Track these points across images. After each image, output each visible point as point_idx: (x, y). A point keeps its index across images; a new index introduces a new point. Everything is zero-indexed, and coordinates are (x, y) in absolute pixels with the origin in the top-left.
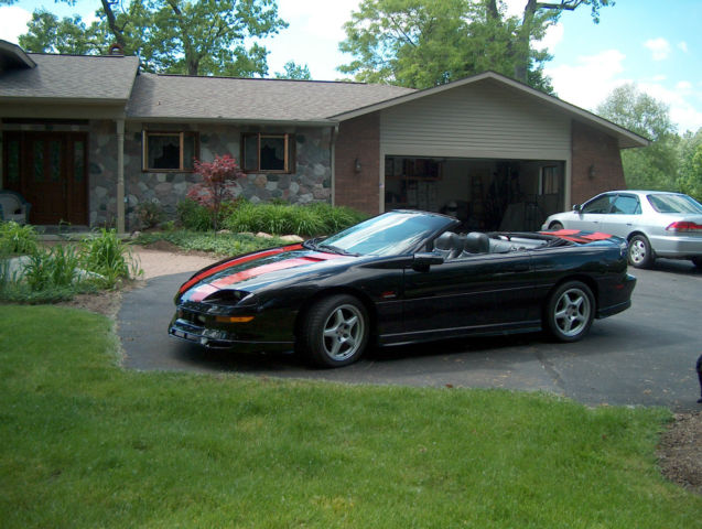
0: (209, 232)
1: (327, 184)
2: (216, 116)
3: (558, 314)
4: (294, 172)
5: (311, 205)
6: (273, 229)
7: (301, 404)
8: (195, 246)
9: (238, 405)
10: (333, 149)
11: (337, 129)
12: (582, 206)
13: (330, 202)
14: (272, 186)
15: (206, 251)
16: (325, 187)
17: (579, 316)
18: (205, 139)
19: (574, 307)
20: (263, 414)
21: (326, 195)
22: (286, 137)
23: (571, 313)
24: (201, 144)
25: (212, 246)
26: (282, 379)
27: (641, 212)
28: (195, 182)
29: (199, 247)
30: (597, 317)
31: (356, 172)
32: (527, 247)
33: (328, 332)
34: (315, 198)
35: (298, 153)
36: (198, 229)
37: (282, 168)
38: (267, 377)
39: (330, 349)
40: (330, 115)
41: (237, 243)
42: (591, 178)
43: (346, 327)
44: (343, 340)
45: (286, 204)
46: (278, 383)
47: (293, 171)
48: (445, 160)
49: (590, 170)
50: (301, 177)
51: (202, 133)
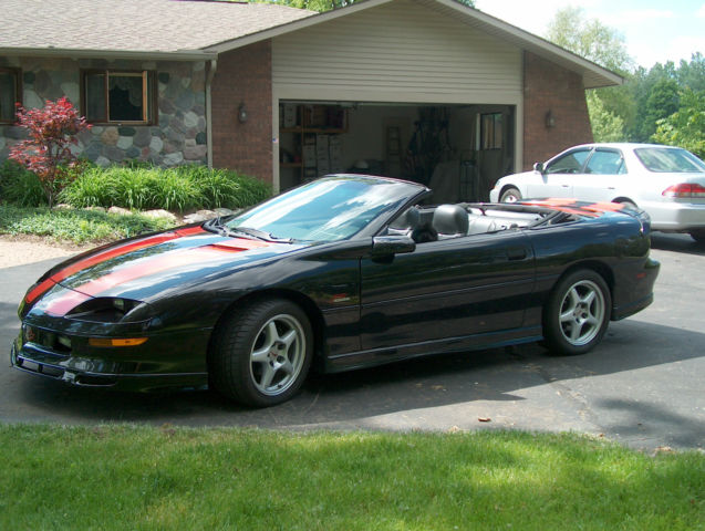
0: (41, 208)
1: (201, 139)
2: (46, 46)
3: (564, 317)
4: (156, 124)
5: (182, 169)
6: (131, 201)
7: (236, 472)
8: (23, 228)
9: (140, 477)
10: (208, 91)
11: (214, 63)
12: (545, 165)
13: (205, 162)
14: (126, 143)
15: (39, 235)
16: (199, 142)
17: (590, 318)
18: (31, 78)
19: (584, 305)
20: (183, 491)
21: (201, 154)
22: (145, 75)
23: (579, 314)
24: (25, 85)
25: (47, 227)
26: (194, 429)
27: (626, 172)
28: (17, 139)
29: (30, 229)
30: (613, 319)
31: (240, 122)
32: (520, 224)
33: (256, 356)
34: (185, 158)
35: (161, 96)
36: (25, 204)
37: (140, 117)
38: (171, 427)
39: (259, 380)
40: (204, 45)
41: (83, 223)
42: (548, 127)
43: (281, 346)
44: (278, 365)
45: (147, 167)
46: (192, 436)
47: (154, 122)
48: (356, 105)
49: (548, 115)
50: (166, 130)
51: (26, 69)
